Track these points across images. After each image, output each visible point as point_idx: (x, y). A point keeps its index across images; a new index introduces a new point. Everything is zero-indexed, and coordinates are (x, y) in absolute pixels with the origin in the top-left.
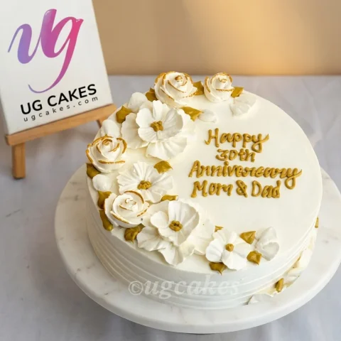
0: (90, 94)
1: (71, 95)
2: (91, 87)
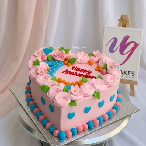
0: (132, 75)
1: (125, 72)
2: (133, 73)
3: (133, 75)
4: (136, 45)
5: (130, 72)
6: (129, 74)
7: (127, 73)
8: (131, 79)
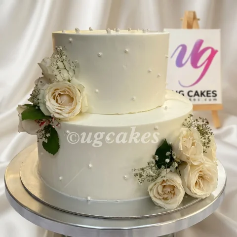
3: (214, 95)
4: (214, 52)
5: (210, 91)
6: (209, 95)
7: (205, 94)
8: (212, 102)
